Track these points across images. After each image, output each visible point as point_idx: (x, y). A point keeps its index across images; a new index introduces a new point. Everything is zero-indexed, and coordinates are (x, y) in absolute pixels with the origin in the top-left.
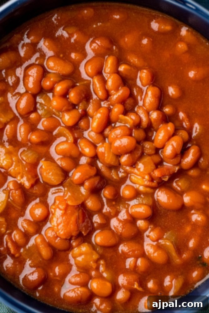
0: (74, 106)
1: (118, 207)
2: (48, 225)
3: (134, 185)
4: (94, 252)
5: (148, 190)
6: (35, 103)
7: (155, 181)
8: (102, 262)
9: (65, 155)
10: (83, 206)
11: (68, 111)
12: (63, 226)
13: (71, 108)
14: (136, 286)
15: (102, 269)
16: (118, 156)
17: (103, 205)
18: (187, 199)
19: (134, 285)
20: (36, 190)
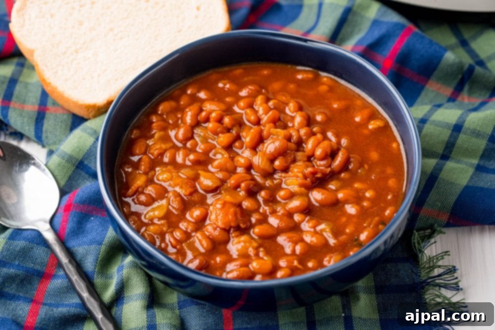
0: (228, 130)
1: (275, 206)
2: (208, 222)
3: (289, 187)
4: (253, 241)
5: (303, 189)
6: (193, 133)
7: (308, 179)
8: (261, 249)
9: (221, 169)
10: (239, 205)
11: (223, 133)
12: (222, 216)
13: (225, 131)
14: (296, 263)
15: (261, 254)
16: (272, 161)
17: (259, 206)
18: (340, 195)
19: (293, 263)
20: (195, 197)
